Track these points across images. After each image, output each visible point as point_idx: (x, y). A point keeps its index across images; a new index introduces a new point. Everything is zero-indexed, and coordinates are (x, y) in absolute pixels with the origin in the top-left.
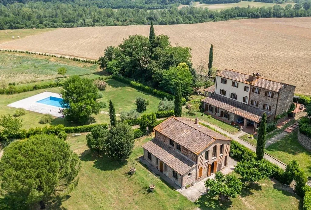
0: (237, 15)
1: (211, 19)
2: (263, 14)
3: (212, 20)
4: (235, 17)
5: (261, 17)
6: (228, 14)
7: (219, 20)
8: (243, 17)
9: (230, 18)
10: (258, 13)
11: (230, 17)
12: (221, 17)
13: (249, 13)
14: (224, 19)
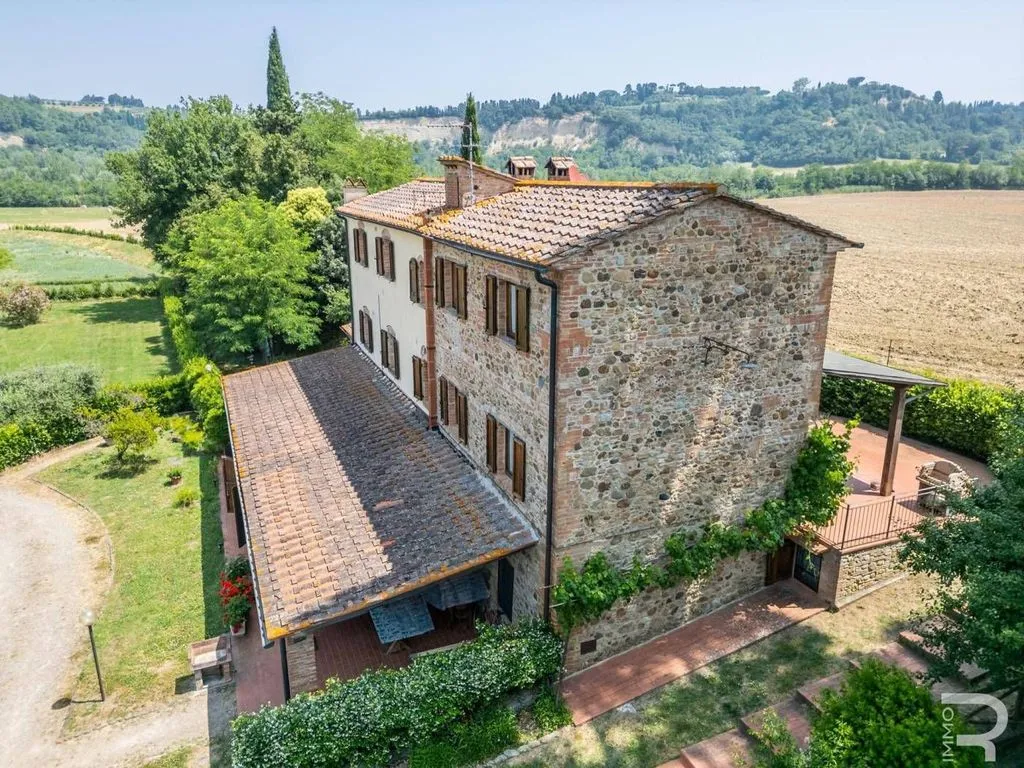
0: (845, 181)
1: (762, 191)
2: (934, 179)
3: (766, 193)
4: (839, 185)
5: (930, 186)
6: (817, 177)
7: (787, 195)
8: (867, 187)
9: (823, 188)
10: (919, 174)
11: (822, 184)
12: (793, 187)
13: (888, 175)
14: (803, 191)
